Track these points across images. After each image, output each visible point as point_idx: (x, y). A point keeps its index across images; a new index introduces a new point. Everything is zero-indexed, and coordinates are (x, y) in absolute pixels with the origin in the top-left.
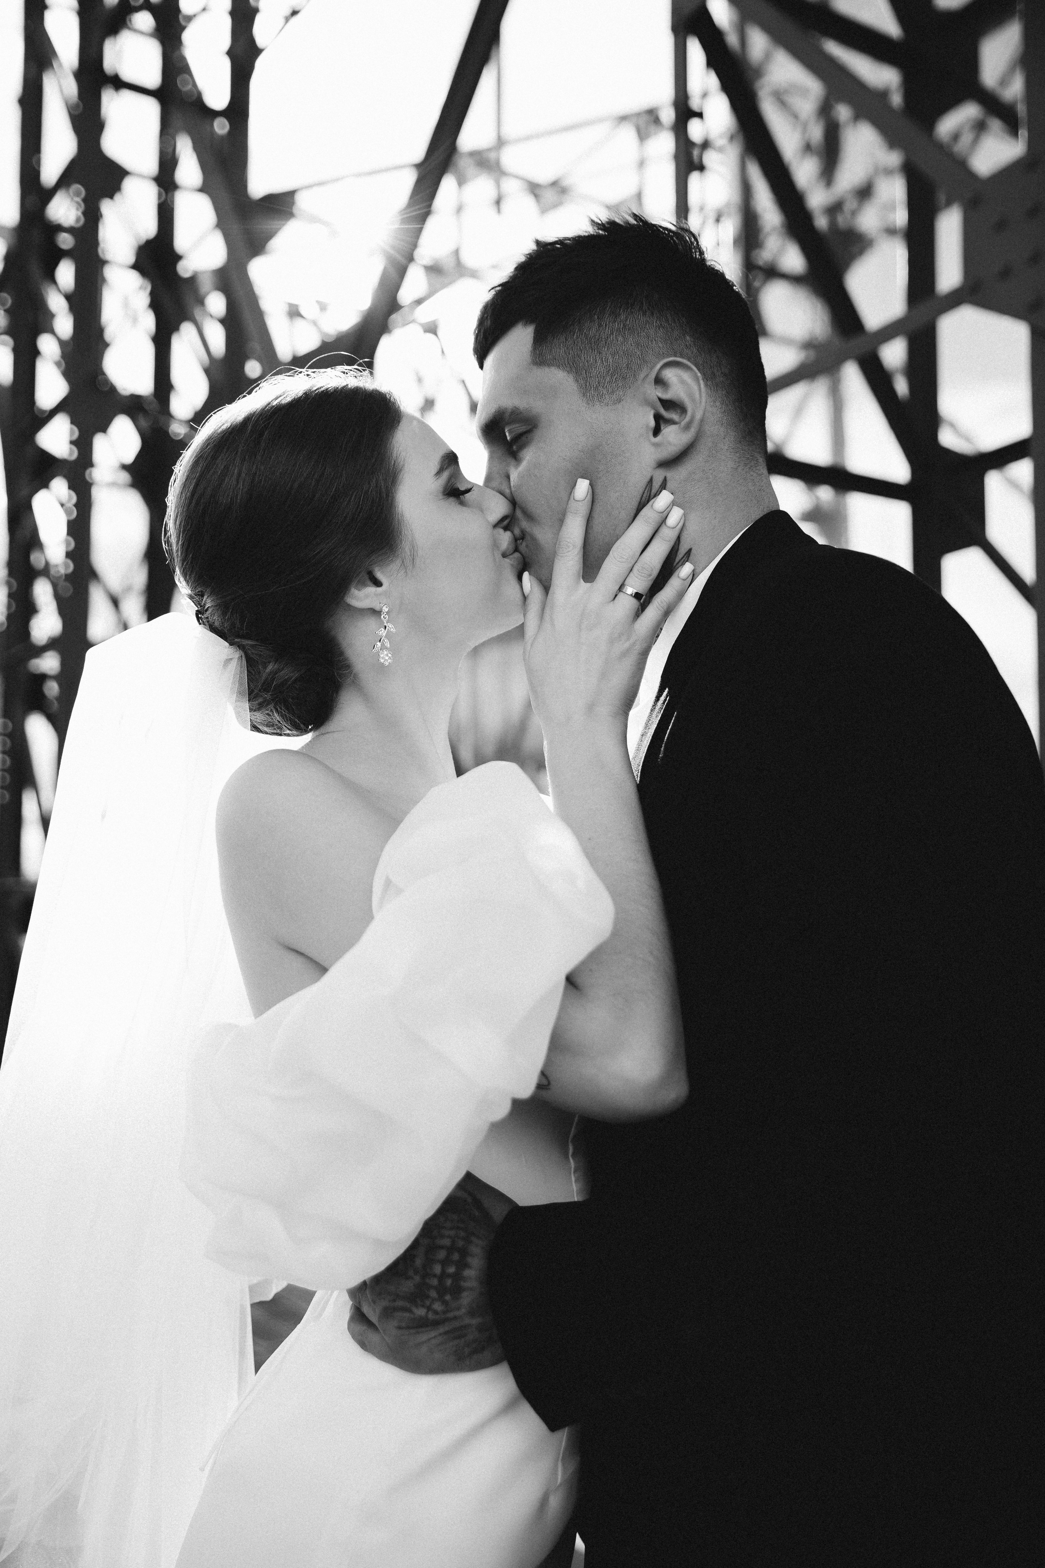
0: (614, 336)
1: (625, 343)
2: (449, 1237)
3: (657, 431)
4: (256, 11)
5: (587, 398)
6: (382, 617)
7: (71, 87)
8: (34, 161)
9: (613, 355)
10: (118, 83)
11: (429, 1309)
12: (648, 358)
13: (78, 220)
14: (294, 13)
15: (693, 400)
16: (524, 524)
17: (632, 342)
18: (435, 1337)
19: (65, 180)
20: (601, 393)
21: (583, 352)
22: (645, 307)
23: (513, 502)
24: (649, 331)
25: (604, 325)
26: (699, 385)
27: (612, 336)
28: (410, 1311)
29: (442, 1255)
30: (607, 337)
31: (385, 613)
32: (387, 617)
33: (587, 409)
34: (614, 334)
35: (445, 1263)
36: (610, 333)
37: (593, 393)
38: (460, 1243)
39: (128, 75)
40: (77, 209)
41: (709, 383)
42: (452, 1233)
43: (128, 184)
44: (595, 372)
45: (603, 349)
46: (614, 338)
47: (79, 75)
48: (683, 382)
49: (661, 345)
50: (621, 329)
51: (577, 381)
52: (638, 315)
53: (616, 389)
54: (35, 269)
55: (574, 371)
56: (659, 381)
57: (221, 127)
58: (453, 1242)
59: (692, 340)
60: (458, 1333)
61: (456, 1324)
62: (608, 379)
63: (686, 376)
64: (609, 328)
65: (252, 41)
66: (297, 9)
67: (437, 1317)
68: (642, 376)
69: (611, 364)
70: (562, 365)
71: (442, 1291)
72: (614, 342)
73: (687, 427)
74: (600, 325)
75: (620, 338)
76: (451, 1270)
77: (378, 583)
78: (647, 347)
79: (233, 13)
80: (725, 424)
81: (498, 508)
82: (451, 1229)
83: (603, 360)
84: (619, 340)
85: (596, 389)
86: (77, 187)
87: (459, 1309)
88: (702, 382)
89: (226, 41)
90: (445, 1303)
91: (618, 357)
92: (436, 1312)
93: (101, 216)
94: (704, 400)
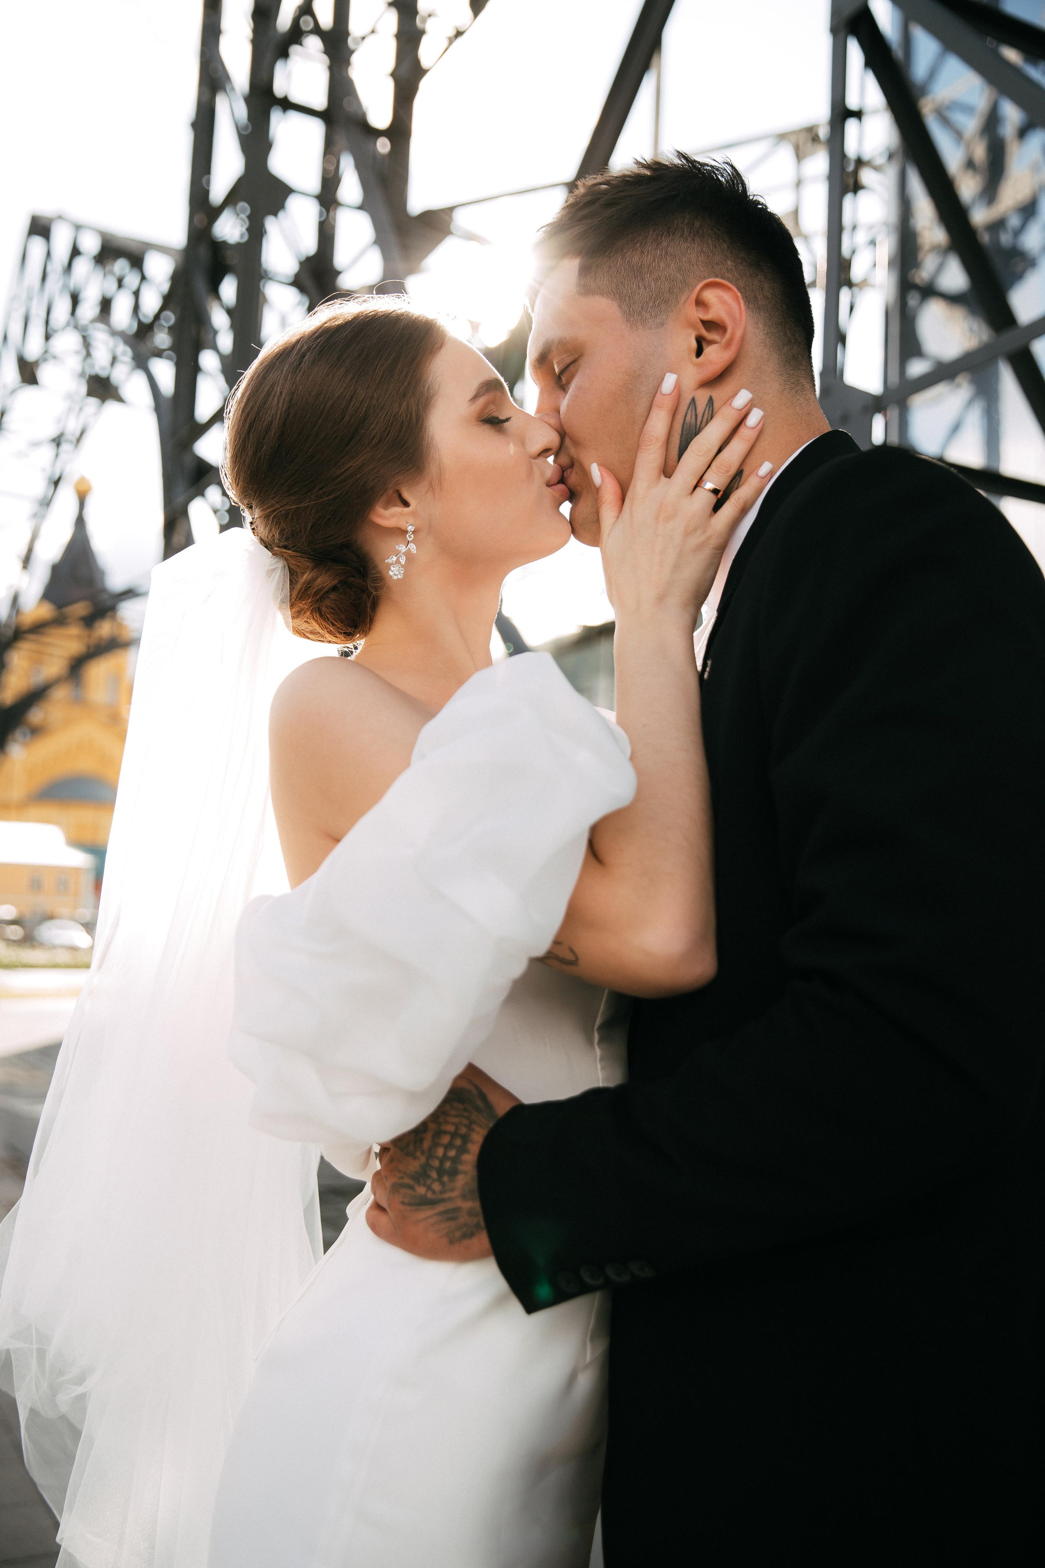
0: (656, 263)
1: (667, 268)
2: (453, 1124)
3: (699, 352)
4: (422, 32)
5: (630, 323)
6: (408, 535)
7: (242, 111)
8: (204, 181)
9: (656, 280)
10: (286, 105)
11: (429, 1188)
12: (689, 281)
13: (242, 236)
14: (459, 34)
15: (733, 319)
16: (573, 451)
17: (674, 268)
18: (431, 1217)
19: (232, 198)
20: (644, 318)
21: (626, 279)
22: (686, 233)
23: (563, 434)
24: (691, 256)
25: (646, 252)
26: (739, 304)
27: (654, 263)
28: (411, 1188)
29: (446, 1139)
30: (650, 264)
31: (411, 533)
32: (413, 537)
33: (630, 333)
34: (656, 260)
35: (447, 1147)
36: (652, 260)
37: (636, 317)
38: (463, 1130)
39: (296, 98)
40: (242, 226)
41: (751, 306)
42: (456, 1120)
43: (293, 203)
44: (639, 298)
45: (646, 276)
46: (656, 265)
47: (249, 100)
48: (724, 302)
49: (702, 269)
50: (663, 256)
51: (620, 307)
52: (680, 241)
53: (659, 313)
54: (200, 285)
55: (618, 298)
56: (700, 303)
57: (383, 146)
58: (457, 1129)
59: (733, 264)
60: (451, 1215)
61: (449, 1206)
62: (651, 304)
63: (726, 296)
64: (651, 255)
65: (417, 62)
66: (461, 30)
67: (434, 1197)
68: (684, 298)
69: (653, 289)
70: (606, 293)
71: (441, 1172)
72: (656, 268)
73: (728, 345)
74: (642, 253)
75: (662, 265)
76: (452, 1153)
77: (406, 504)
78: (689, 271)
79: (399, 36)
80: (768, 346)
81: (547, 437)
82: (456, 1116)
83: (646, 286)
84: (661, 266)
85: (640, 314)
86: (243, 205)
87: (452, 1190)
88: (742, 302)
89: (390, 62)
90: (443, 1184)
91: (660, 283)
92: (434, 1192)
93: (266, 232)
94: (744, 318)
